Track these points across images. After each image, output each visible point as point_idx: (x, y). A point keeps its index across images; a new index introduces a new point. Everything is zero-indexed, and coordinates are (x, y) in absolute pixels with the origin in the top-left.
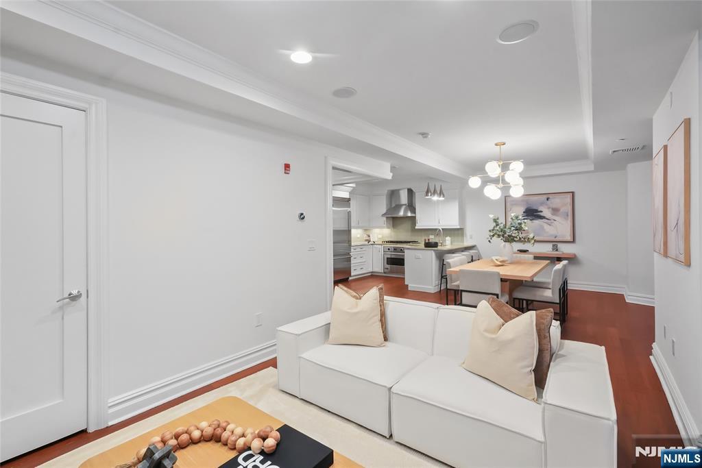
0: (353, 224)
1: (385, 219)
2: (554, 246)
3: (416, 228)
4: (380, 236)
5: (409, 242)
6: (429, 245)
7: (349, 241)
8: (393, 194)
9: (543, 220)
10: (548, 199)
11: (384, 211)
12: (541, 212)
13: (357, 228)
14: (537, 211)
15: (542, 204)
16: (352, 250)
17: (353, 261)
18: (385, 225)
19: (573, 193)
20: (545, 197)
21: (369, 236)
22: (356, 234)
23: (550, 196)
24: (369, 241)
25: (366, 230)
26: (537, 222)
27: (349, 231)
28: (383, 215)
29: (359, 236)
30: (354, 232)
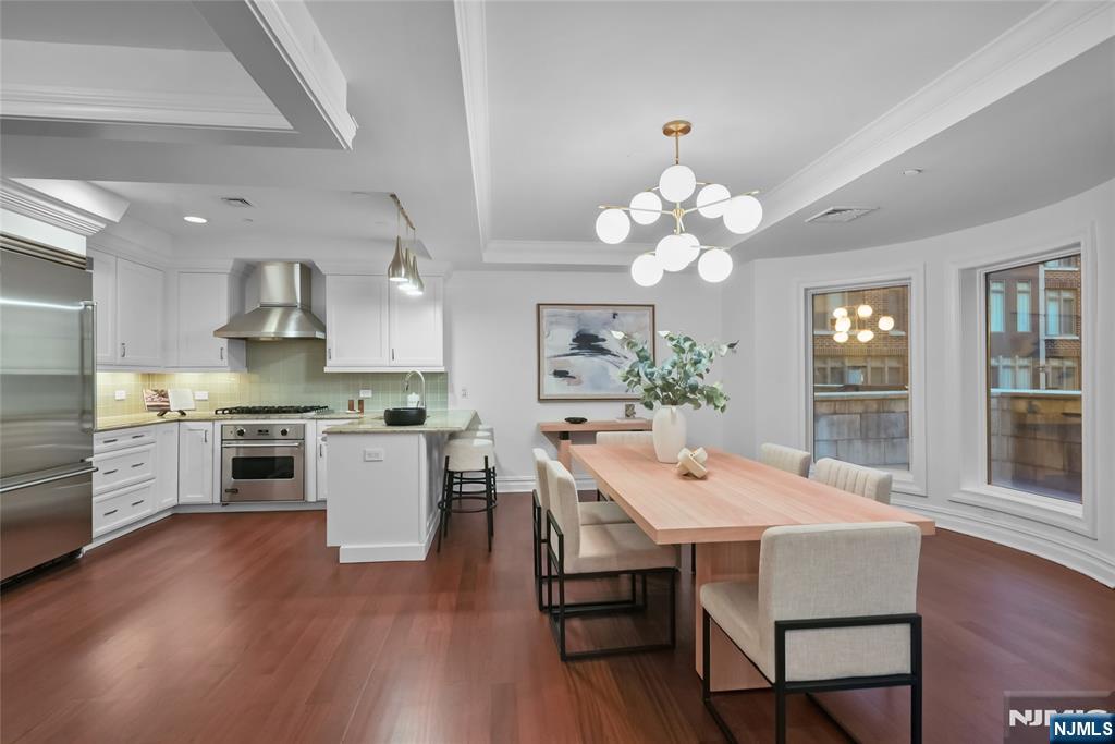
0: (101, 355)
1: (224, 343)
2: (628, 407)
3: (326, 370)
4: (203, 395)
5: (306, 410)
6: (397, 418)
7: (87, 412)
8: (248, 274)
9: (608, 357)
10: (615, 315)
11: (223, 320)
12: (604, 340)
13: (113, 367)
14: (596, 338)
15: (605, 324)
16: (97, 446)
17: (99, 484)
18: (225, 362)
19: (653, 306)
20: (611, 311)
21: (163, 395)
22: (115, 389)
23: (619, 310)
24: (163, 411)
25: (149, 376)
26: (598, 360)
27: (87, 382)
28: (218, 332)
29: (120, 395)
30: (103, 380)
